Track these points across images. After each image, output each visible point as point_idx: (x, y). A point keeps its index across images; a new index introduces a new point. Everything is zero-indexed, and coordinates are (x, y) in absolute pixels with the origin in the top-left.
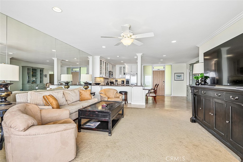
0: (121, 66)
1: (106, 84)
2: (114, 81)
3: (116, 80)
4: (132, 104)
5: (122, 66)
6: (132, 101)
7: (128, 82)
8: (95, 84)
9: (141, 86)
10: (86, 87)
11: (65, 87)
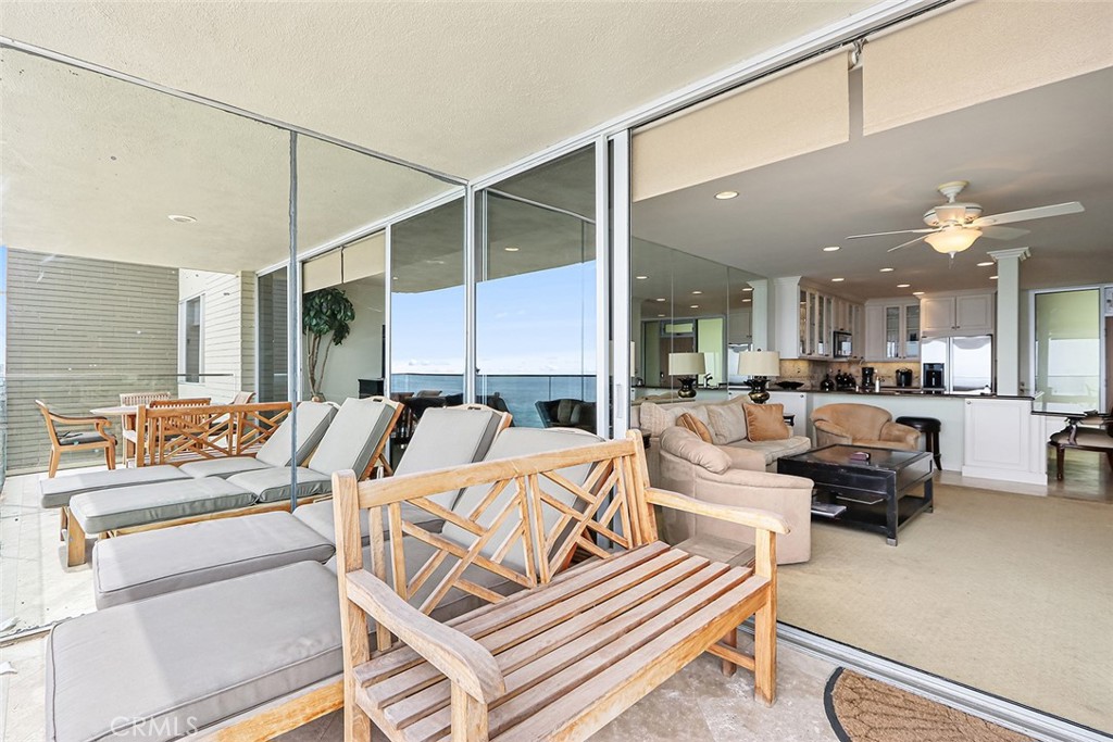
0: (892, 303)
1: (818, 384)
2: (855, 371)
3: (864, 369)
4: (964, 474)
5: (902, 304)
6: (968, 462)
7: (934, 376)
8: (779, 384)
9: (1020, 397)
10: (759, 395)
11: (683, 393)
